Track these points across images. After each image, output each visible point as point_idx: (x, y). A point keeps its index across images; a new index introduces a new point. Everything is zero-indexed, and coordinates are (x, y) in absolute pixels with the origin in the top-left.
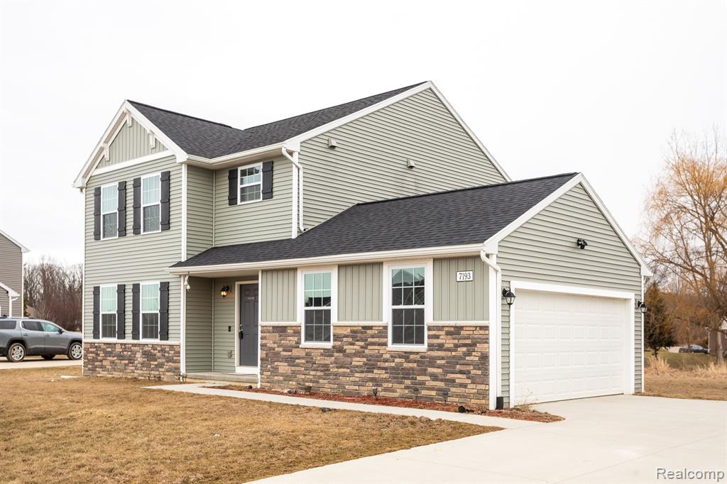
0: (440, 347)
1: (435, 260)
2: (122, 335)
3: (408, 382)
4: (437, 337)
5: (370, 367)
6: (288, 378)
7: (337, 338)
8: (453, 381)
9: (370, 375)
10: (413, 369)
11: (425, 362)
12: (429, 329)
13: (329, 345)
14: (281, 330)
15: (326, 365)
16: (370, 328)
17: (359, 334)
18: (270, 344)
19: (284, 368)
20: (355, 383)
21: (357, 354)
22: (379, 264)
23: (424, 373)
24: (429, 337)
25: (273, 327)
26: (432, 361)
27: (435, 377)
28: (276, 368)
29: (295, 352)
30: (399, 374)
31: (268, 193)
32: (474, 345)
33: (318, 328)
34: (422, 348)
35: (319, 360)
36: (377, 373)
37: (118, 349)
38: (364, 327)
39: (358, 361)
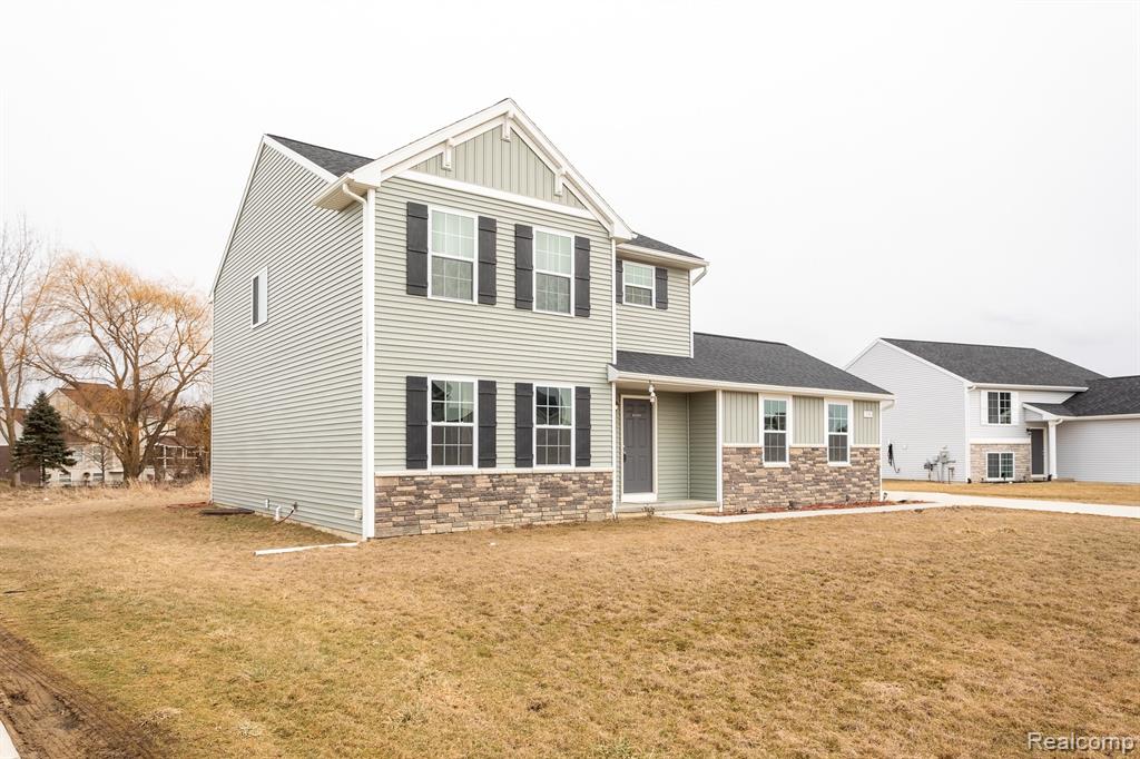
0: (858, 463)
1: (855, 401)
3: (840, 490)
4: (855, 455)
5: (817, 481)
6: (751, 498)
7: (792, 458)
8: (864, 486)
9: (818, 488)
10: (842, 480)
11: (849, 473)
12: (852, 450)
13: (786, 464)
14: (745, 451)
15: (784, 483)
16: (817, 449)
17: (810, 454)
18: (734, 466)
19: (748, 488)
20: (807, 495)
21: (808, 472)
22: (821, 399)
23: (850, 482)
24: (852, 456)
25: (738, 449)
26: (853, 472)
27: (855, 485)
28: (741, 489)
29: (759, 473)
30: (836, 484)
31: (663, 303)
32: (874, 460)
33: (774, 450)
34: (846, 464)
35: (780, 478)
36: (824, 486)
37: (483, 484)
38: (813, 449)
39: (809, 477)
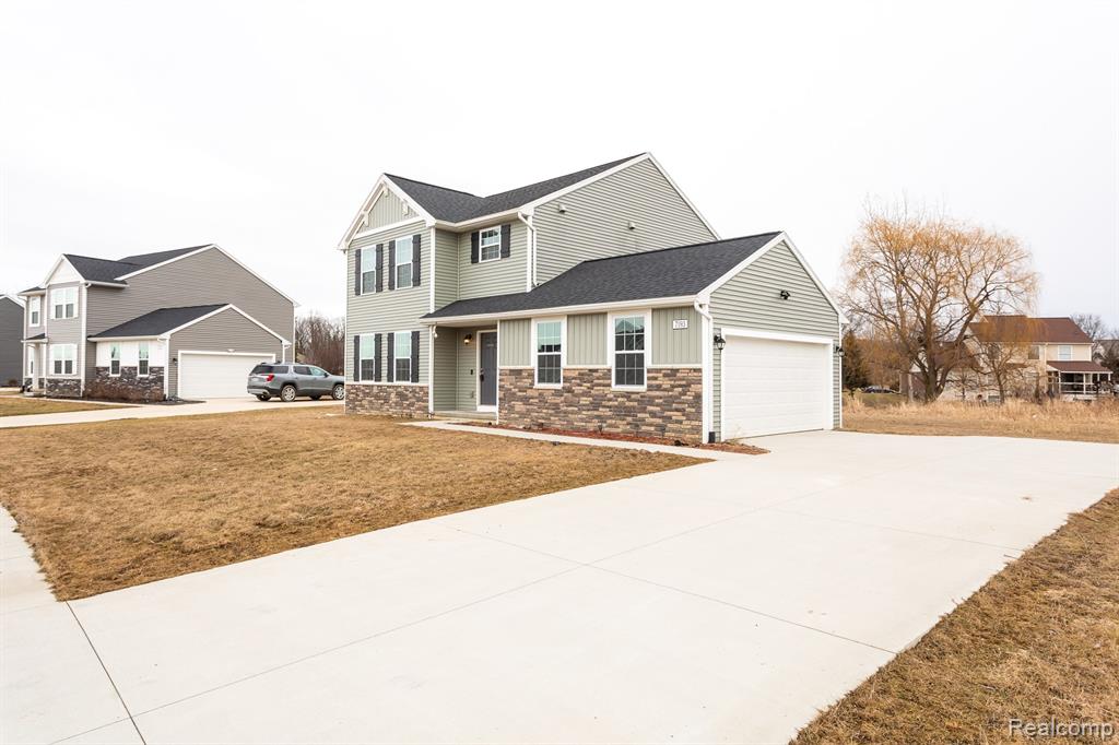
0: (659, 388)
1: (653, 310)
2: (378, 378)
3: (629, 419)
4: (656, 379)
5: (595, 406)
6: (523, 415)
7: (566, 379)
8: (670, 418)
9: (596, 413)
10: (634, 407)
11: (644, 401)
12: (649, 371)
13: (559, 386)
14: (517, 373)
15: (557, 404)
16: (596, 371)
17: (586, 376)
18: (508, 386)
19: (519, 406)
20: (582, 420)
21: (584, 394)
22: (604, 314)
23: (644, 410)
24: (649, 379)
25: (511, 370)
26: (651, 401)
27: (653, 415)
28: (513, 407)
29: (530, 393)
30: (622, 412)
31: (506, 253)
32: (689, 385)
33: (550, 372)
34: (643, 388)
35: (551, 400)
36: (602, 411)
37: (375, 390)
38: (590, 370)
39: (585, 401)
